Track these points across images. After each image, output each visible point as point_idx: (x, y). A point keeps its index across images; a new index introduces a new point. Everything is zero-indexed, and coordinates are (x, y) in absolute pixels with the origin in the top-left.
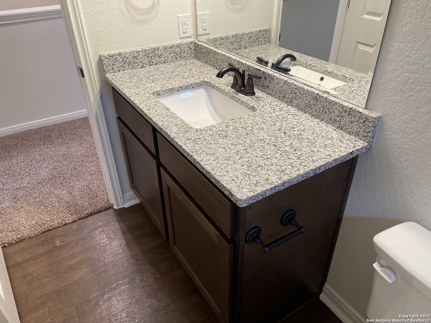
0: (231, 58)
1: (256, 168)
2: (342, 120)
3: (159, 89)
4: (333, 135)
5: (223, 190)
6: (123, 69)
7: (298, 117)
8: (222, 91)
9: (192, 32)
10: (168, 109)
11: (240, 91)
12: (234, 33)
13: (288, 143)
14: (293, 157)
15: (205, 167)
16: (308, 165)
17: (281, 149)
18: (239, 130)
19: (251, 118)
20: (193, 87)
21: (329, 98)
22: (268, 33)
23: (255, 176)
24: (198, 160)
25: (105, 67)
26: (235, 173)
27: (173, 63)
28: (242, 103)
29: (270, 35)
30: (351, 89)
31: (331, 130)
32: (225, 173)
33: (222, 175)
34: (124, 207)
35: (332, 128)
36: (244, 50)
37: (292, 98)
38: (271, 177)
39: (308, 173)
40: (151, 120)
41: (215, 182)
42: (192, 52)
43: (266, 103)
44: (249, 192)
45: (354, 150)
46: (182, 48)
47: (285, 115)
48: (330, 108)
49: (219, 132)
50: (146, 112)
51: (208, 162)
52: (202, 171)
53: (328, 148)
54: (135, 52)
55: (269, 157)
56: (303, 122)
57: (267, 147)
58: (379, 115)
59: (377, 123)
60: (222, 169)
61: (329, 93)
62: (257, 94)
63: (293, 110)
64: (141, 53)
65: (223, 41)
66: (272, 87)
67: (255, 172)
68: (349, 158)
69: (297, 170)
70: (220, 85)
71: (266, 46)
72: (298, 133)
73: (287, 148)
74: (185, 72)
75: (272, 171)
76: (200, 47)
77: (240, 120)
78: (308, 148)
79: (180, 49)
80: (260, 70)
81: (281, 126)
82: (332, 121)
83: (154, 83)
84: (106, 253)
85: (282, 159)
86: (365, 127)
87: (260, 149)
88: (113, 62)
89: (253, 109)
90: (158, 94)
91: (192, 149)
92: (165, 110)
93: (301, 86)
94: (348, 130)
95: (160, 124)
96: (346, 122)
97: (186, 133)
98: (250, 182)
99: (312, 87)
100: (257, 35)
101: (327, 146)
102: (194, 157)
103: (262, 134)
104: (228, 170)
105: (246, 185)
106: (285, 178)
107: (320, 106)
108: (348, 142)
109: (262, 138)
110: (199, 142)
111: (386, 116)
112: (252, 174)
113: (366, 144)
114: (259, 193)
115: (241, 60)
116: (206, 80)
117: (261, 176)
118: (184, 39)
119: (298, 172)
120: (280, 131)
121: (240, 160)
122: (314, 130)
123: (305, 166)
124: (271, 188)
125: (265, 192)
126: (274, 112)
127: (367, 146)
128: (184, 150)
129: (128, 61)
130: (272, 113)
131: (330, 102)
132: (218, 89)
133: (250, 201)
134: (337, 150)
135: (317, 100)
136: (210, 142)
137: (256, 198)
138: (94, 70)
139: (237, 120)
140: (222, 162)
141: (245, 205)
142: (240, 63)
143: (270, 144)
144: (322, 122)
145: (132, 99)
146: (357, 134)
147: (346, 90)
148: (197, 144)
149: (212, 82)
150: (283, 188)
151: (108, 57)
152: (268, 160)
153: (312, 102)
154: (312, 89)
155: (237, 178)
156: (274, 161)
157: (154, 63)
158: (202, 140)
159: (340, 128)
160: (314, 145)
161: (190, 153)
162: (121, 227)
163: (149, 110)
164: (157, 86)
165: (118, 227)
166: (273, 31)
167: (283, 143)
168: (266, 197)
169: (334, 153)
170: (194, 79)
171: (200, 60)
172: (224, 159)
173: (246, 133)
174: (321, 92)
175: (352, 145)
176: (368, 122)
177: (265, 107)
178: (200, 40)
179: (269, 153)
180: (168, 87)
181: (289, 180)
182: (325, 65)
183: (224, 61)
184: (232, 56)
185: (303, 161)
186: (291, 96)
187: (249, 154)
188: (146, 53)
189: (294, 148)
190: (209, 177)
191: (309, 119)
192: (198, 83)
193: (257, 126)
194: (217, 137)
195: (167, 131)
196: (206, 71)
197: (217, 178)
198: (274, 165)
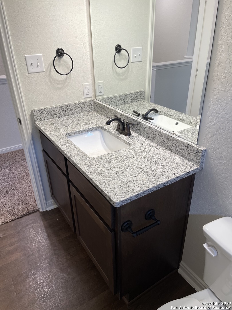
0: (116, 111)
1: (127, 182)
2: (184, 152)
3: (69, 132)
4: (178, 161)
5: (106, 197)
6: (47, 119)
7: (157, 150)
8: (111, 133)
9: (92, 94)
10: (74, 145)
11: (121, 133)
12: (120, 94)
13: (149, 167)
14: (151, 175)
15: (95, 182)
16: (160, 181)
17: (144, 170)
18: (119, 158)
19: (127, 150)
20: (92, 130)
21: (175, 137)
22: (143, 93)
23: (126, 188)
24: (91, 178)
25: (35, 118)
26: (114, 186)
27: (80, 114)
28: (123, 140)
29: (144, 95)
30: (193, 131)
31: (177, 158)
32: (108, 186)
33: (105, 187)
34: (47, 211)
35: (178, 157)
36: (127, 105)
37: (154, 137)
38: (136, 188)
39: (159, 185)
40: (64, 152)
41: (101, 192)
42: (93, 107)
43: (138, 140)
44: (122, 198)
45: (190, 170)
46: (86, 105)
47: (149, 148)
48: (176, 144)
49: (106, 159)
50: (60, 147)
51: (98, 179)
52: (93, 185)
53: (174, 170)
54: (54, 108)
55: (136, 175)
56: (160, 153)
57: (136, 169)
58: (205, 148)
59: (204, 154)
60: (106, 183)
61: (175, 134)
62: (132, 134)
63: (154, 145)
64: (59, 108)
65: (112, 99)
66: (142, 130)
67: (127, 185)
68: (187, 176)
69: (153, 184)
70: (109, 129)
71: (142, 102)
72: (156, 160)
73: (148, 170)
74: (87, 120)
75: (137, 185)
76: (97, 103)
77: (120, 152)
78: (161, 169)
79: (84, 105)
80: (134, 119)
81: (145, 156)
82: (178, 152)
83: (67, 128)
84: (34, 242)
85: (144, 176)
86: (197, 156)
87: (131, 170)
88: (40, 114)
89: (129, 144)
90: (69, 135)
91: (88, 171)
92: (72, 145)
93: (158, 130)
94: (188, 158)
95: (69, 155)
96: (186, 153)
97: (85, 160)
98: (123, 191)
99: (165, 131)
100: (135, 95)
101: (174, 168)
102: (89, 176)
103: (133, 161)
104: (109, 184)
105: (120, 194)
106: (145, 189)
107: (170, 143)
108: (187, 165)
109: (133, 163)
110: (93, 166)
111: (209, 149)
112: (125, 187)
113: (198, 167)
114: (127, 199)
115: (123, 113)
116: (100, 125)
117: (130, 187)
118: (87, 99)
119: (153, 185)
120: (144, 158)
121: (118, 178)
122: (166, 158)
123: (158, 181)
124: (135, 195)
125: (131, 197)
126: (142, 147)
127: (199, 168)
128: (83, 171)
129: (50, 113)
130: (141, 147)
131: (176, 140)
132: (108, 131)
133: (122, 203)
134: (179, 171)
135: (168, 139)
136: (100, 166)
137: (126, 201)
138: (28, 120)
139: (118, 152)
140: (106, 179)
141: (118, 206)
142: (122, 115)
143: (138, 167)
144: (172, 153)
145: (52, 138)
146: (193, 161)
147: (190, 131)
148: (92, 167)
149: (104, 127)
150: (143, 195)
151: (37, 111)
152: (135, 177)
153: (165, 140)
154: (166, 132)
155: (115, 189)
156: (139, 178)
157: (67, 114)
158: (95, 165)
159: (183, 156)
160: (165, 168)
161: (87, 174)
162: (44, 224)
163: (62, 145)
164: (68, 129)
165: (42, 224)
166: (146, 92)
167: (146, 166)
168: (133, 201)
169: (177, 173)
170: (93, 125)
171: (97, 112)
172: (107, 177)
173: (123, 160)
174: (171, 134)
175: (189, 167)
176: (198, 153)
177: (137, 143)
178: (97, 99)
179: (136, 173)
180: (75, 130)
181: (147, 190)
182: (179, 115)
183: (112, 113)
184: (117, 110)
185: (157, 178)
186: (153, 136)
187: (123, 174)
188: (62, 108)
189: (153, 170)
190: (97, 188)
191: (164, 151)
192: (95, 127)
193: (130, 156)
194: (104, 163)
195: (73, 159)
196: (101, 119)
197: (102, 189)
198: (139, 181)
